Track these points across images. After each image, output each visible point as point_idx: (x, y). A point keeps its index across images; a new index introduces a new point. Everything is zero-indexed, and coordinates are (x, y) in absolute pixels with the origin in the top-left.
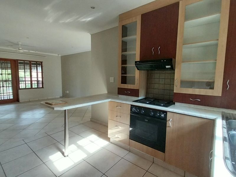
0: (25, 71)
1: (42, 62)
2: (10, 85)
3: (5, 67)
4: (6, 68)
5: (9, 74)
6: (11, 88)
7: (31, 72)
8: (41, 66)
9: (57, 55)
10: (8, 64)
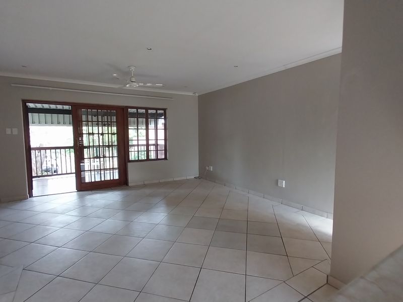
0: (138, 127)
1: (165, 110)
2: (115, 154)
3: (108, 122)
4: (109, 124)
5: (114, 134)
6: (116, 160)
7: (147, 129)
8: (163, 117)
9: (191, 94)
10: (112, 117)
